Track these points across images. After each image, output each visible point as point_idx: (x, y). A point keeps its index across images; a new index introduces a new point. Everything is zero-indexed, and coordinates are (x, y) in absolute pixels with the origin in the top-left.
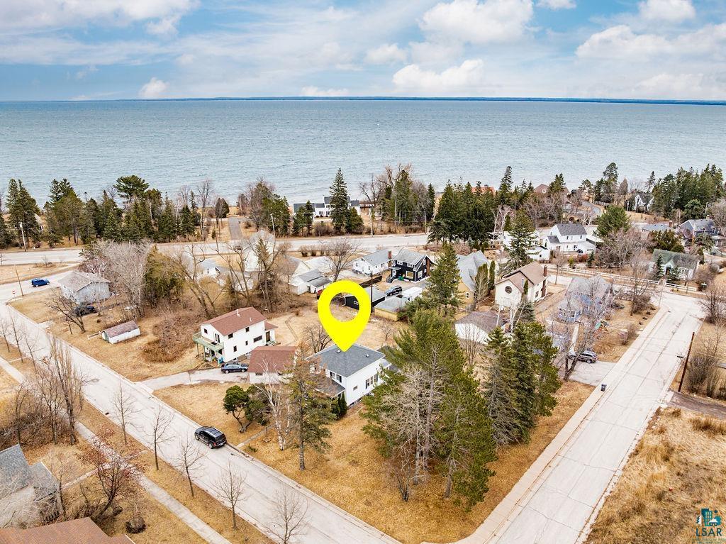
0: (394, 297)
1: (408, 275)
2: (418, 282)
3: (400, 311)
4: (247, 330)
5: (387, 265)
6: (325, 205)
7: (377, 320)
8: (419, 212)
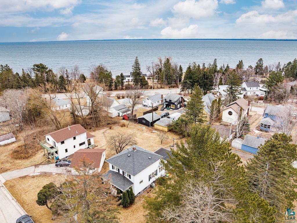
0: (165, 118)
1: (172, 106)
2: (177, 110)
3: (169, 126)
4: (75, 138)
5: (160, 102)
6: (131, 76)
7: (156, 131)
8: (175, 78)
